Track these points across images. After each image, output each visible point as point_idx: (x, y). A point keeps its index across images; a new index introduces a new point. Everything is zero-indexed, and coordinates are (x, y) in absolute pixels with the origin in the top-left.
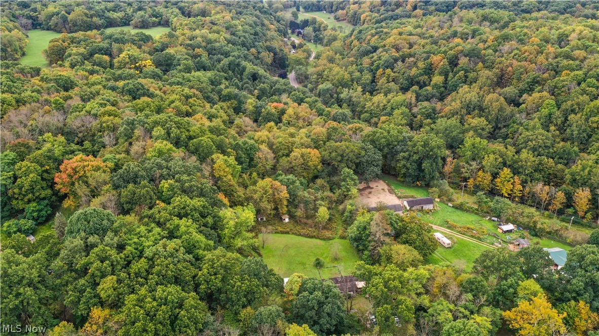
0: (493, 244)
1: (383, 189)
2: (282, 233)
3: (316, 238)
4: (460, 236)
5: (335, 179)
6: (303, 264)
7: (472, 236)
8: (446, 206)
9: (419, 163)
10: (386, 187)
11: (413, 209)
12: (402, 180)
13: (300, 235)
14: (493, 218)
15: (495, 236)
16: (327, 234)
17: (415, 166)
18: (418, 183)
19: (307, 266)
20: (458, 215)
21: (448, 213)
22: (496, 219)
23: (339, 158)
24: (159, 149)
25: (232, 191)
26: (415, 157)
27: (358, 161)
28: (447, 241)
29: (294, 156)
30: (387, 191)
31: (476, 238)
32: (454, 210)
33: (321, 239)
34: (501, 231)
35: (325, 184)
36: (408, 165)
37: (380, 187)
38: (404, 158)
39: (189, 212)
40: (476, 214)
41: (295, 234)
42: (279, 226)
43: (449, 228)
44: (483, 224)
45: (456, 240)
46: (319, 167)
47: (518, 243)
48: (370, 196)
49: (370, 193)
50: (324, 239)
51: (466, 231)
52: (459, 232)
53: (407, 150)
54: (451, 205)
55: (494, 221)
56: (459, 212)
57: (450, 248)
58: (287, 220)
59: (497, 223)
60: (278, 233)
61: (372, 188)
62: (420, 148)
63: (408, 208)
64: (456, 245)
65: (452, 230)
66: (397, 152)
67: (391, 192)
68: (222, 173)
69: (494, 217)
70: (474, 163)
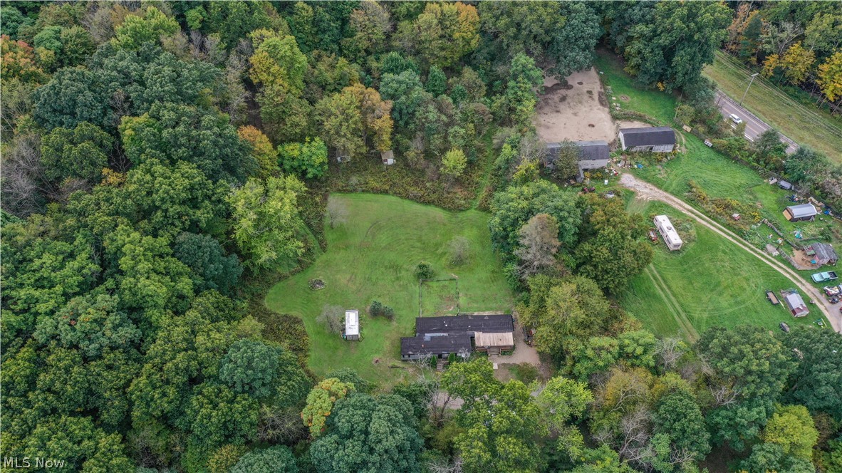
0: (763, 248)
1: (590, 92)
2: (376, 191)
3: (436, 206)
4: (704, 222)
5: (500, 69)
6: (396, 268)
7: (728, 226)
8: (699, 144)
9: (669, 52)
10: (597, 88)
11: (634, 150)
12: (632, 72)
13: (407, 197)
14: (783, 183)
15: (775, 228)
16: (459, 195)
17: (660, 56)
18: (660, 85)
19: (403, 273)
20: (716, 169)
21: (699, 163)
22: (787, 185)
23: (512, 31)
24: (134, 29)
25: (284, 112)
26: (664, 40)
27: (548, 39)
28: (674, 238)
29: (425, 21)
30: (596, 96)
31: (734, 230)
32: (713, 155)
33: (444, 209)
34: (788, 217)
35: (479, 81)
36: (647, 52)
37: (585, 88)
38: (642, 36)
39: (157, 204)
40: (753, 168)
41: (399, 195)
42: (373, 174)
43: (689, 201)
44: (760, 195)
45: (693, 232)
46: (473, 43)
47: (812, 252)
48: (562, 106)
49: (563, 99)
50: (450, 210)
51: (722, 210)
52: (706, 213)
53: (653, 21)
54: (710, 144)
55: (782, 188)
56: (721, 162)
57: (678, 251)
58: (391, 161)
59: (787, 194)
60: (368, 192)
61: (570, 87)
62: (678, 23)
63: (624, 148)
64: (692, 245)
65: (695, 206)
66: (632, 22)
67: (604, 100)
68: (264, 77)
69: (785, 180)
70: (788, 26)
